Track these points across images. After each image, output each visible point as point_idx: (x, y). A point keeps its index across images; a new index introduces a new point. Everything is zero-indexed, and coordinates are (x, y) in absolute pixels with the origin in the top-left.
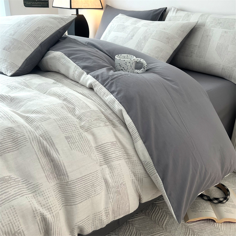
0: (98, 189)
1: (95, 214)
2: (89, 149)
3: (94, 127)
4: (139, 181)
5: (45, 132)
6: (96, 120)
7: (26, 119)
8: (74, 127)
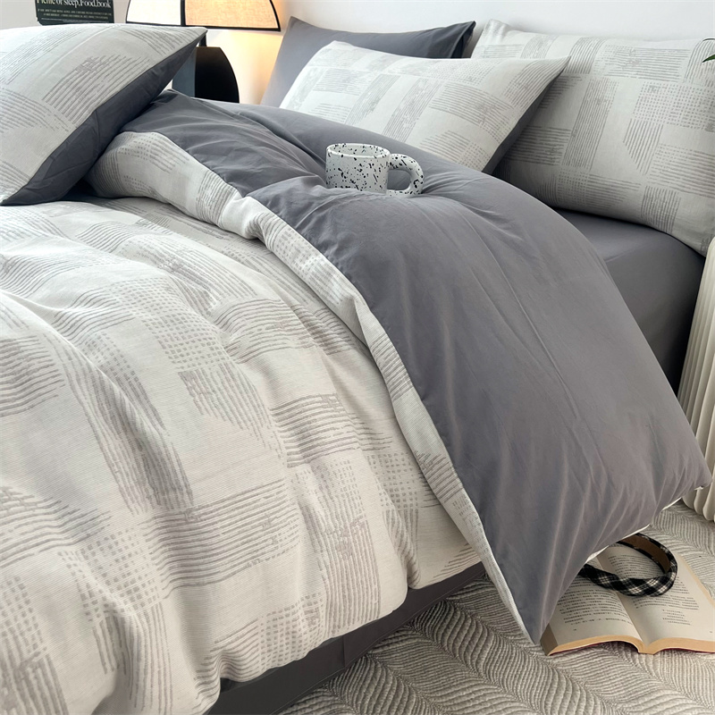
0: (283, 537)
1: (274, 613)
2: (255, 414)
3: (269, 348)
4: (409, 515)
5: (115, 359)
6: (273, 328)
7: (57, 321)
8: (207, 347)
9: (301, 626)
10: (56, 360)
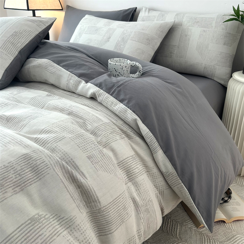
0: (129, 211)
1: (129, 239)
2: (113, 167)
4: (161, 193)
5: (64, 155)
6: (111, 133)
7: (36, 141)
8: (93, 145)
9: (137, 241)
10: (45, 159)
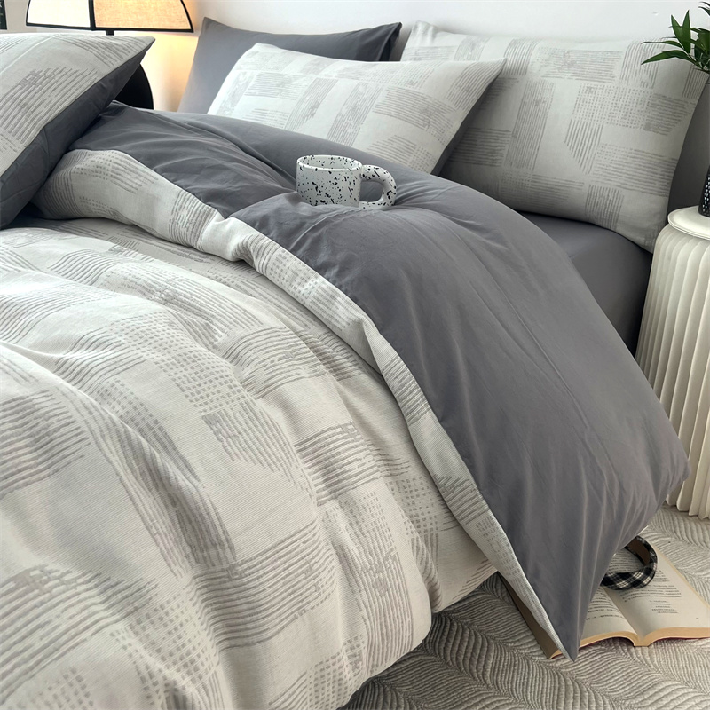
0: (324, 582)
1: (321, 663)
2: (282, 453)
3: (284, 381)
4: (429, 541)
5: (135, 408)
6: (284, 358)
7: (59, 369)
8: (225, 386)
9: (347, 671)
10: (76, 416)
